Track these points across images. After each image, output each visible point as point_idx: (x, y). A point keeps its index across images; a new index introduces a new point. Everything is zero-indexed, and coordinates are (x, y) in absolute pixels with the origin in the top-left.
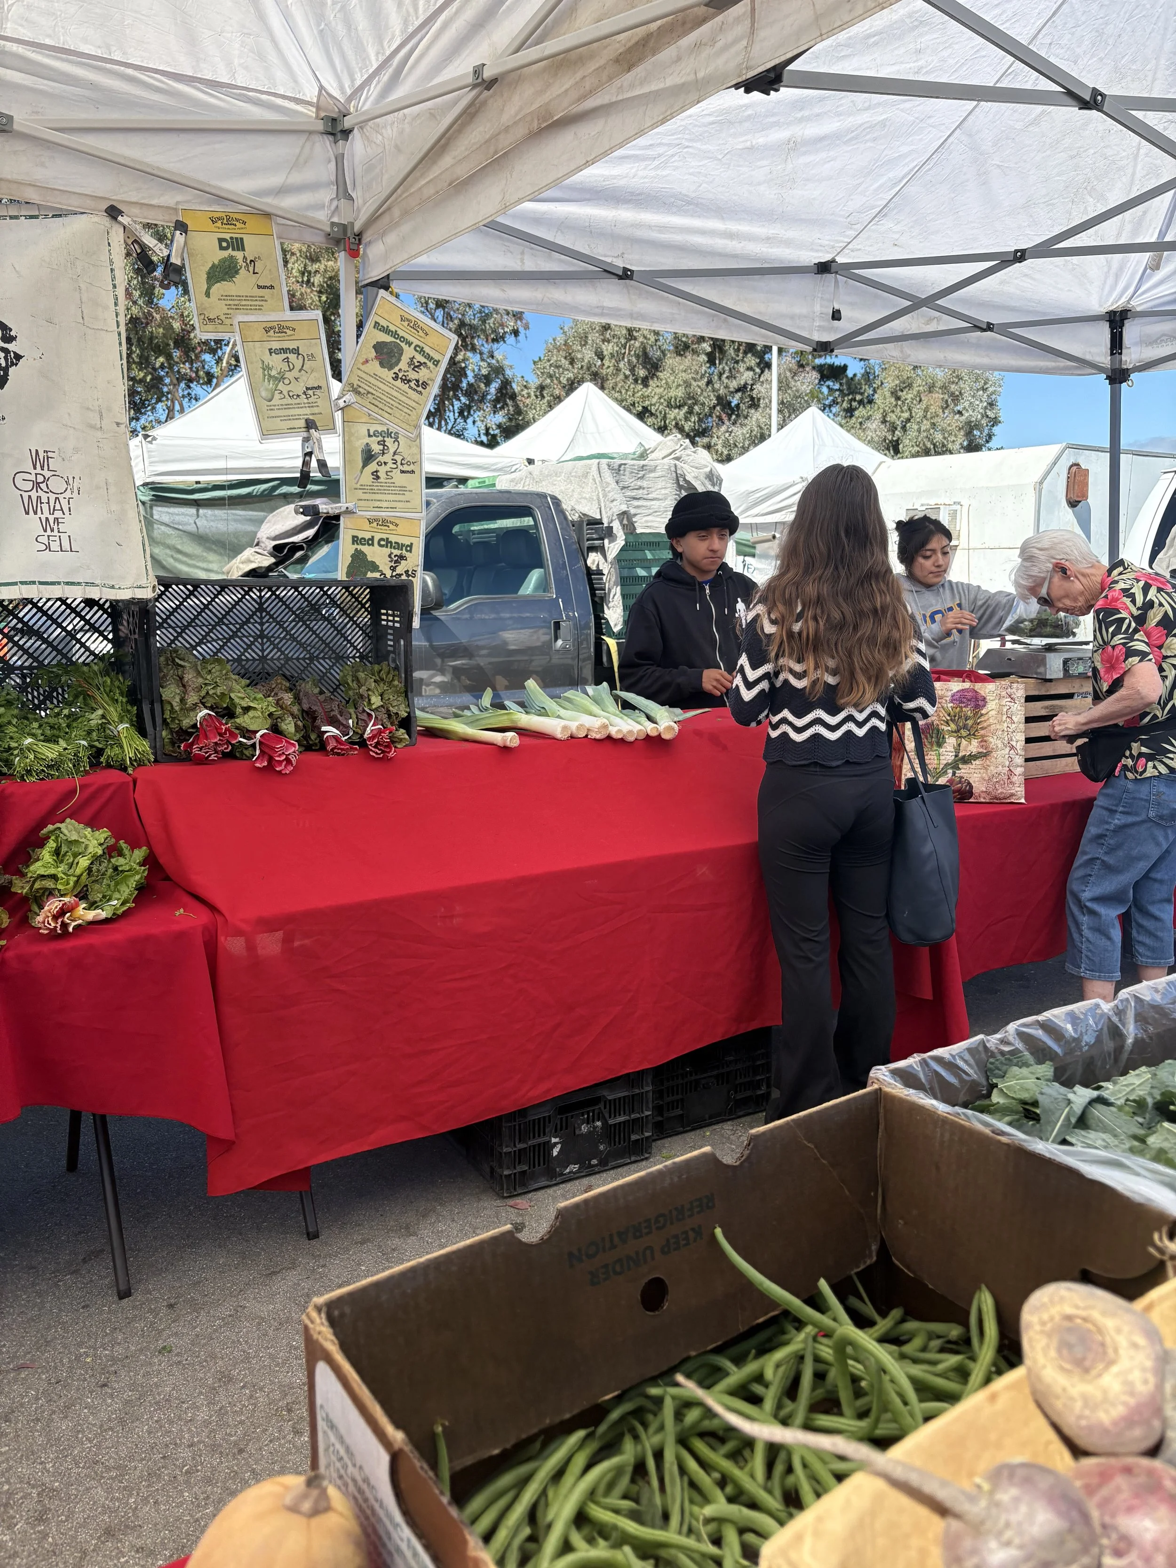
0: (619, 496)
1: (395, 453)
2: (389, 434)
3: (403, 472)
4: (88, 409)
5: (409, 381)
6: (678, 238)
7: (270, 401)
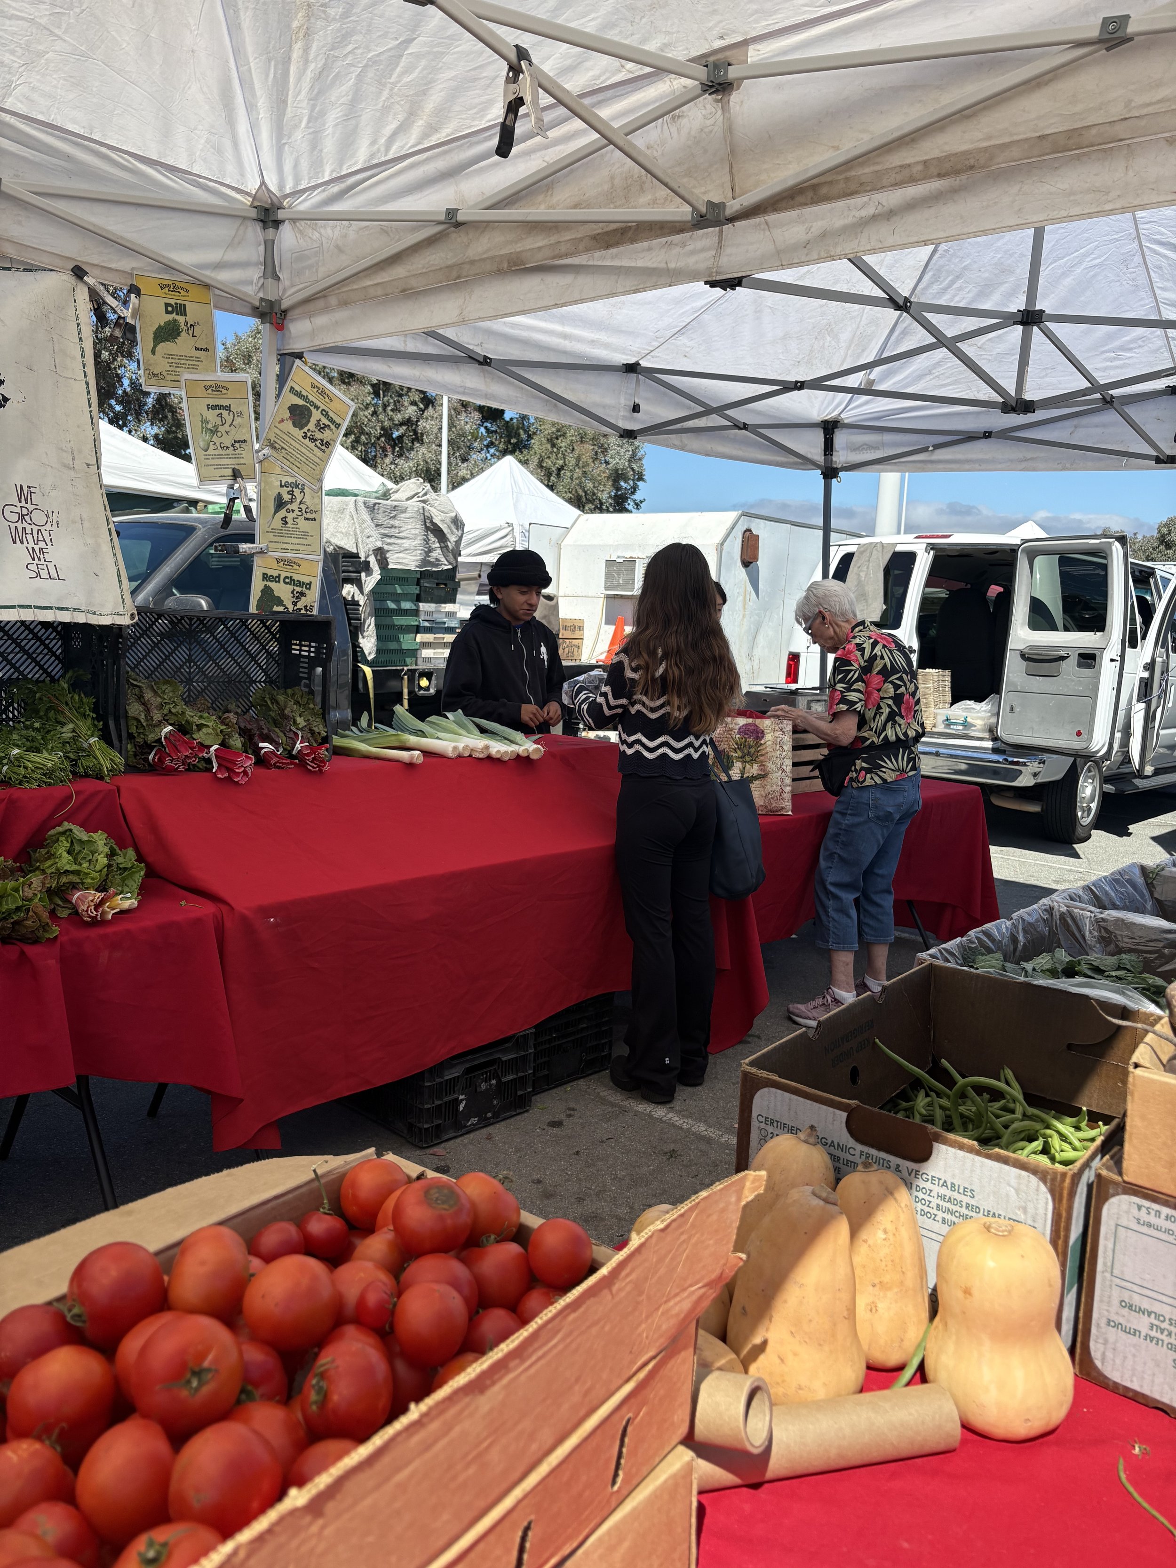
0: (375, 533)
1: (301, 503)
2: (297, 486)
3: (306, 519)
4: (62, 450)
5: (315, 440)
6: (524, 334)
7: (206, 451)
